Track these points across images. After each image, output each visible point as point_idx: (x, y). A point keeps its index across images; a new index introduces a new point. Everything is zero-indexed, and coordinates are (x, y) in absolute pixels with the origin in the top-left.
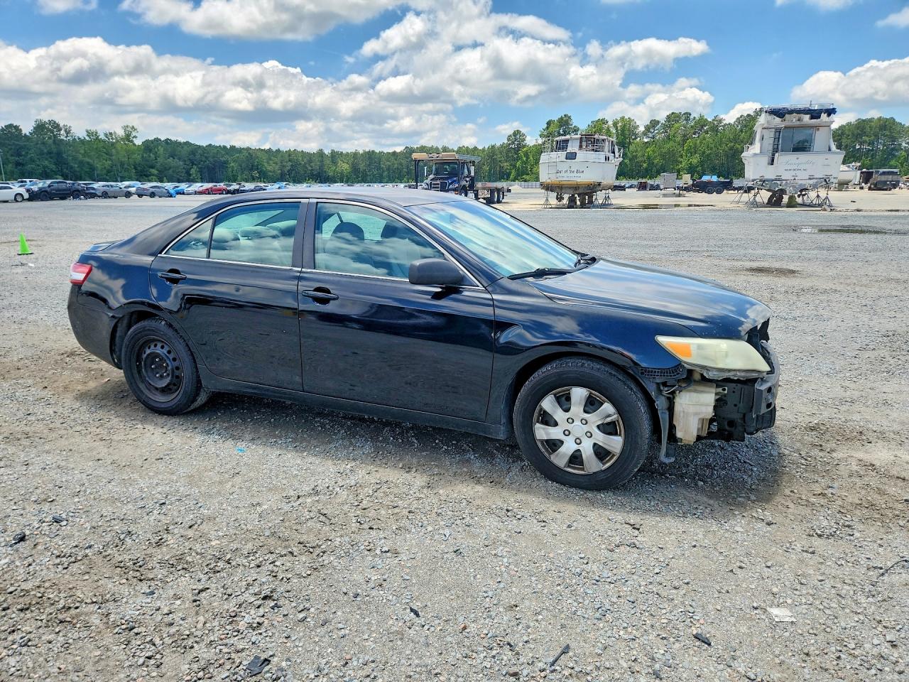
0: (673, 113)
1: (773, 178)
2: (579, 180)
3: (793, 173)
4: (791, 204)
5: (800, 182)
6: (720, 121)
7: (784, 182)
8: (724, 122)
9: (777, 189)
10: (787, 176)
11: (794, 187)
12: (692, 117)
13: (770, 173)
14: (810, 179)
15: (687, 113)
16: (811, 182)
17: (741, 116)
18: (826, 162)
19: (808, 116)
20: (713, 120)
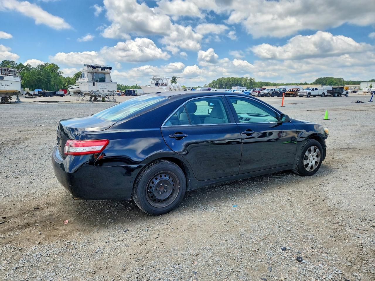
0: (5, 60)
1: (96, 91)
2: (8, 89)
3: (103, 89)
4: (103, 101)
5: (105, 93)
6: (30, 66)
7: (100, 93)
8: (32, 67)
9: (98, 95)
10: (100, 90)
11: (104, 94)
12: (15, 63)
13: (95, 89)
14: (108, 92)
15: (11, 61)
16: (109, 93)
17: (39, 65)
18: (112, 86)
19: (100, 69)
20: (26, 65)
